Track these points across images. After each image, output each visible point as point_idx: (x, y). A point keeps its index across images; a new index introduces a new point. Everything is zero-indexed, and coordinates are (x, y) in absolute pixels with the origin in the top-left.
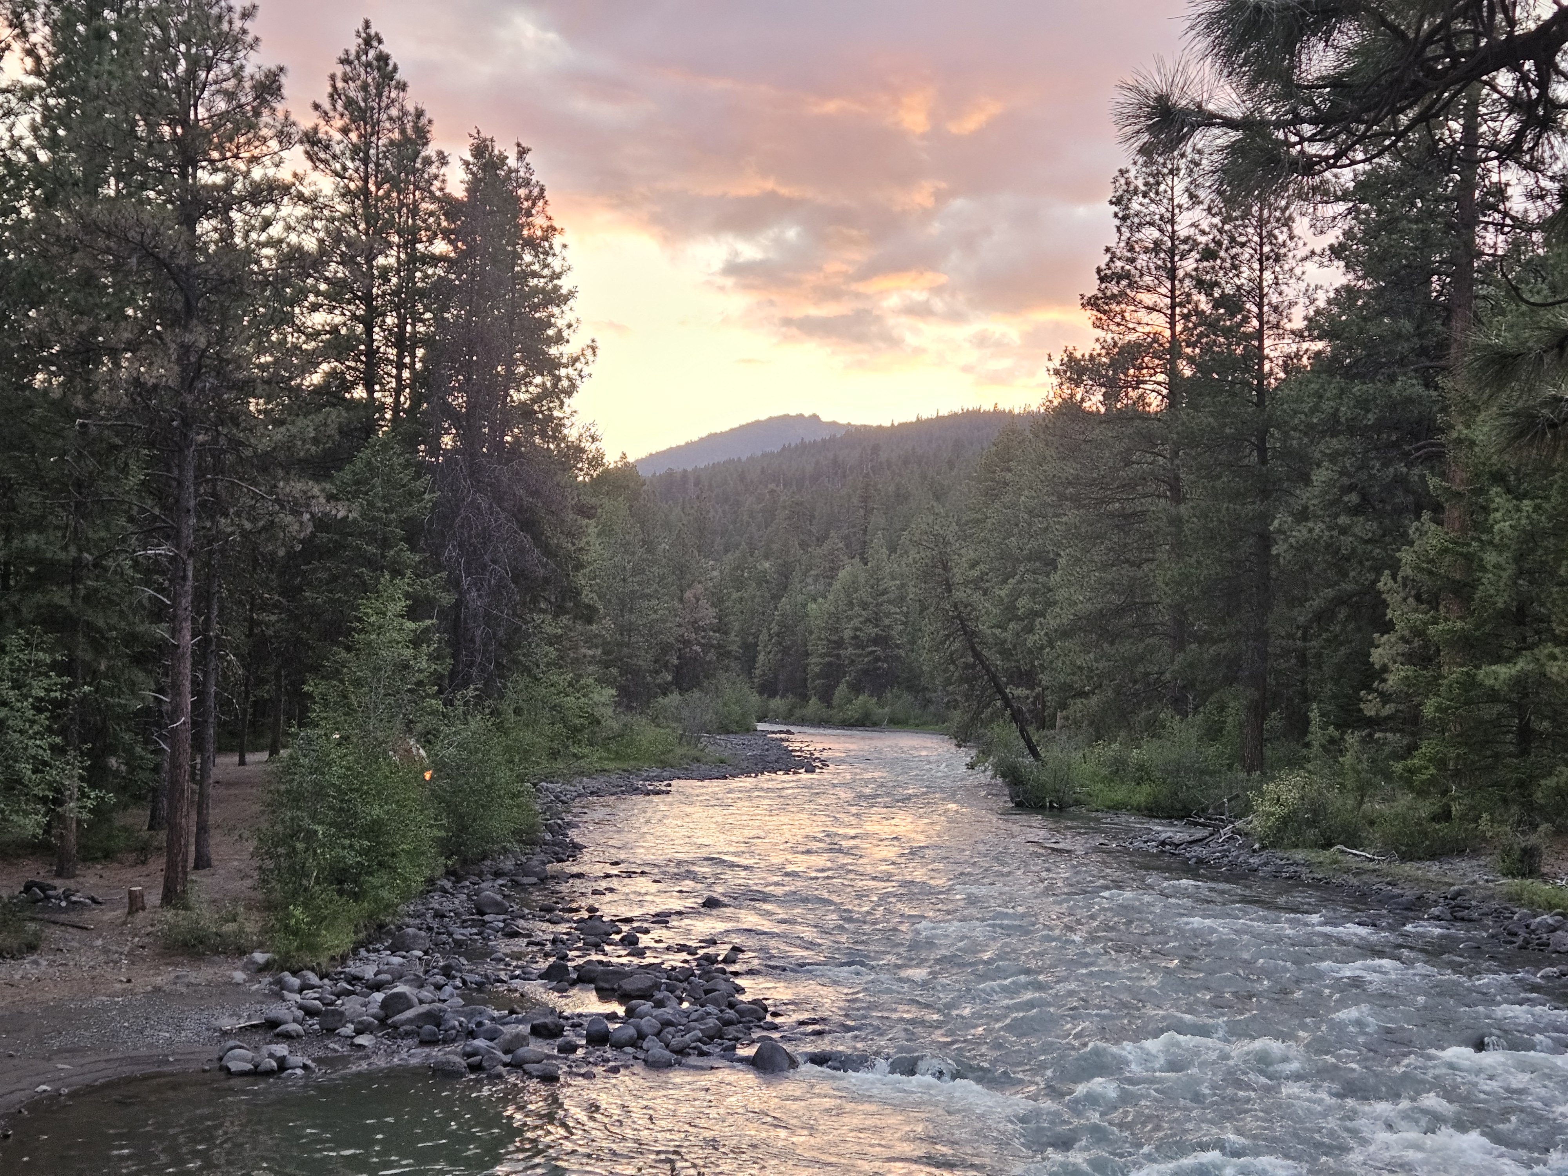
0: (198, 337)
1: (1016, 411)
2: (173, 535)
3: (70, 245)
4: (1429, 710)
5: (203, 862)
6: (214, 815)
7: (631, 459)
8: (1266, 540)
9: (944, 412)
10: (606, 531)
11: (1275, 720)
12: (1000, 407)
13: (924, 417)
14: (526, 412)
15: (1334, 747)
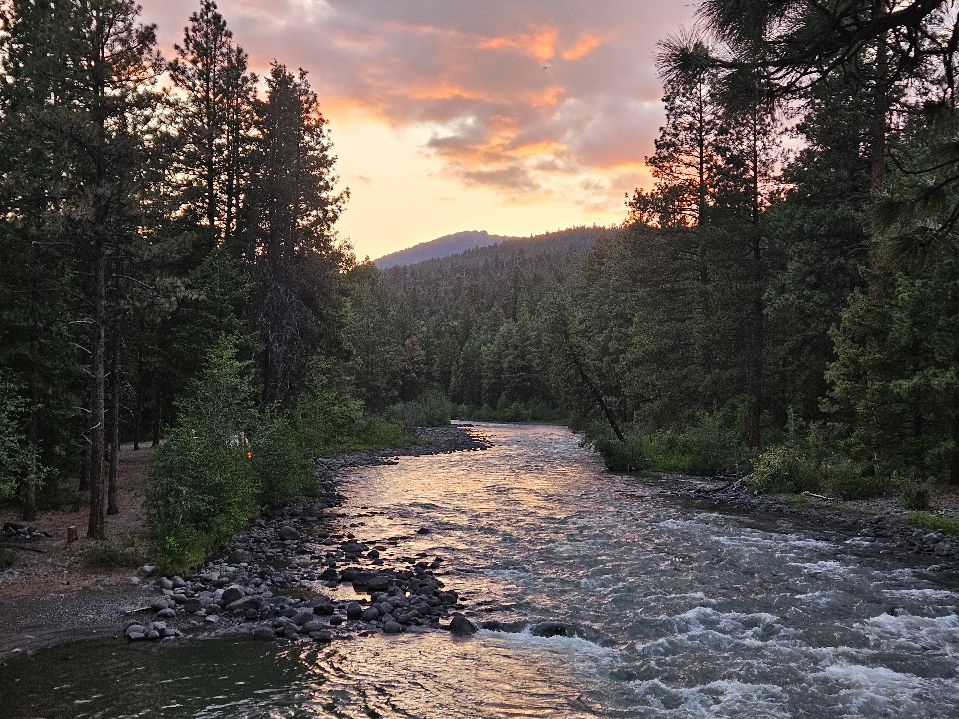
0: (106, 190)
1: (607, 227)
2: (92, 311)
3: (27, 135)
4: (860, 408)
5: (113, 510)
6: (119, 481)
7: (372, 259)
8: (760, 305)
9: (563, 228)
10: (357, 304)
11: (766, 415)
12: (597, 225)
13: (551, 231)
14: (307, 232)
15: (802, 432)
